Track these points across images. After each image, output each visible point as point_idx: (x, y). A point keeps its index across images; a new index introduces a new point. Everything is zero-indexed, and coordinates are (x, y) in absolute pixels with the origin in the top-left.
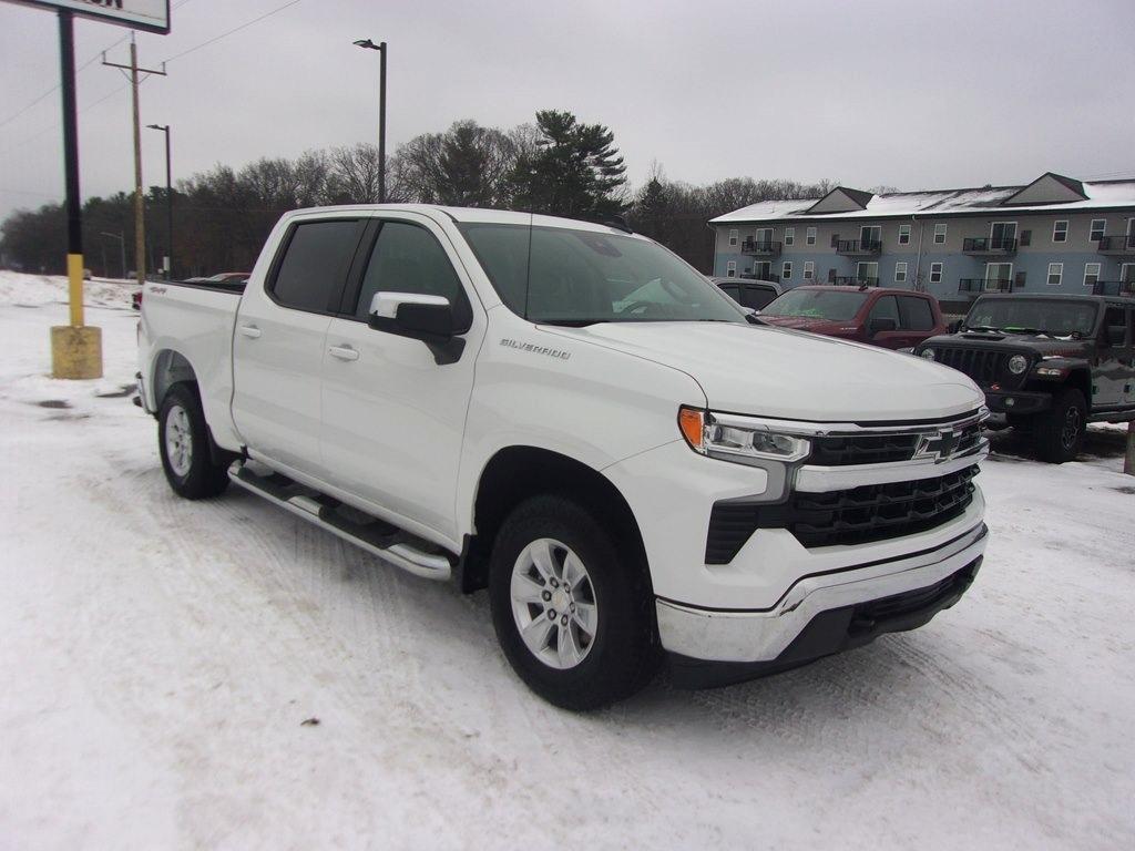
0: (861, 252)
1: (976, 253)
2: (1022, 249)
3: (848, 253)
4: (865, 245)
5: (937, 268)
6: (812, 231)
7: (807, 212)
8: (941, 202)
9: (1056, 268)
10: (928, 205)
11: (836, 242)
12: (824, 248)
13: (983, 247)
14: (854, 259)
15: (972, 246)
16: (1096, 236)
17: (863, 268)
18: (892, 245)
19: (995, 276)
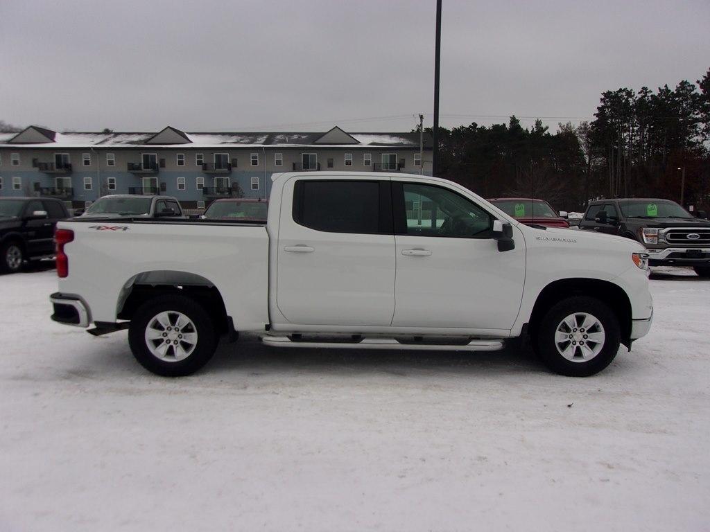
0: (57, 170)
1: (136, 171)
2: (161, 170)
3: (48, 171)
4: (59, 166)
5: (112, 181)
6: (15, 156)
7: (9, 142)
8: (106, 140)
9: (181, 180)
10: (98, 142)
11: (35, 163)
12: (27, 167)
13: (139, 168)
14: (52, 175)
15: (131, 167)
16: (200, 163)
17: (60, 181)
18: (79, 166)
19: (148, 185)
